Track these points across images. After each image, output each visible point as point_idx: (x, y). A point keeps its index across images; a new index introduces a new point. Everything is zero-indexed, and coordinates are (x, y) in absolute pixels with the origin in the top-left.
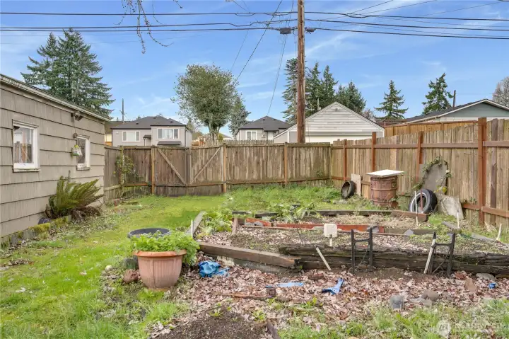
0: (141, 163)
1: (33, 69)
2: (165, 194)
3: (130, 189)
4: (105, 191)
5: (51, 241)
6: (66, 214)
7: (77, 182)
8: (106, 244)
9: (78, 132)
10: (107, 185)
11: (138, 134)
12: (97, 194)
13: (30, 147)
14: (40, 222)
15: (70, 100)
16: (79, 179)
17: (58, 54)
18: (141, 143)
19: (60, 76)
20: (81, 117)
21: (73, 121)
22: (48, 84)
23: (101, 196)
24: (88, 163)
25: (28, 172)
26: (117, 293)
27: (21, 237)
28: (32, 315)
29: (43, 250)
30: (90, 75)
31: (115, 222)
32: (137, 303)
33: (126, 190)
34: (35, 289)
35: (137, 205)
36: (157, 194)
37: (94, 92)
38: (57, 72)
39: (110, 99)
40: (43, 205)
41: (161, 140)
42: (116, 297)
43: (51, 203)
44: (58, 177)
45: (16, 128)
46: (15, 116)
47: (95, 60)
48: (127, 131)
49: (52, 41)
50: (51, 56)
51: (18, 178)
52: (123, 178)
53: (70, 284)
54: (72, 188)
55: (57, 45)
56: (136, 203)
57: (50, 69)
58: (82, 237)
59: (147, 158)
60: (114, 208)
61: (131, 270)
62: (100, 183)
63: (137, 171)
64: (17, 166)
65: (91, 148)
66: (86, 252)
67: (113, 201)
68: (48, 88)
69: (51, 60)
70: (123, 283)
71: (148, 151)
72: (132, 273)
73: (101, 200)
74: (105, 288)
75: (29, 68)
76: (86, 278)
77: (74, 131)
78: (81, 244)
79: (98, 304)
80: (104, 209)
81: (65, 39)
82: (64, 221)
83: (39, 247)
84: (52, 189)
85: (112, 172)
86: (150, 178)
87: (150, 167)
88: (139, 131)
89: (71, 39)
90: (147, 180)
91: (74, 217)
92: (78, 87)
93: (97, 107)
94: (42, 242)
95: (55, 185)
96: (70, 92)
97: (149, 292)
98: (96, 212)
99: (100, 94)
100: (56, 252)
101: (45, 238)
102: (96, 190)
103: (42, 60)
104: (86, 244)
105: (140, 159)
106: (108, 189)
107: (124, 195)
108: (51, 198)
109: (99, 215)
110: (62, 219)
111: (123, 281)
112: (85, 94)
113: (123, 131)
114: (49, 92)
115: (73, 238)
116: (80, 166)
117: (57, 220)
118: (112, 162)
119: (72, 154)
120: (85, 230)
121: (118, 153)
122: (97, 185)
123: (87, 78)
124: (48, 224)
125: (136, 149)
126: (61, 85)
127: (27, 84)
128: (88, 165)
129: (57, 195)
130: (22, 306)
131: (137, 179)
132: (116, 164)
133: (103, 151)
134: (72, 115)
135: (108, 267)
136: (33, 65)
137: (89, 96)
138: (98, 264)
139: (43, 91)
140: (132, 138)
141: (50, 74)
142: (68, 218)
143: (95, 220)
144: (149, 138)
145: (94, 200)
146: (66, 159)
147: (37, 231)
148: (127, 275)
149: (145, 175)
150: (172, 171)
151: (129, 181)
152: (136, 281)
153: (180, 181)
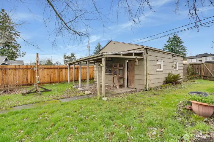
0: (197, 69)
1: (165, 46)
2: (206, 79)
3: (192, 77)
4: (183, 77)
5: (165, 90)
6: (170, 83)
7: (174, 74)
8: (182, 94)
9: (174, 60)
10: (184, 75)
11: (196, 60)
12: (180, 78)
13: (161, 65)
14: (163, 84)
15: (174, 52)
16: (175, 73)
17: (171, 41)
18: (198, 62)
19: (172, 47)
20: (175, 56)
21: (173, 57)
22: (168, 49)
23: (181, 78)
24: (177, 69)
25: (160, 71)
26: (183, 112)
27: (157, 87)
28: (155, 111)
29: (162, 92)
30: (180, 45)
31: (186, 87)
32: (191, 119)
33: (191, 77)
34: (158, 103)
35: (195, 82)
36: (204, 79)
37: (181, 49)
38: (171, 46)
39: (186, 50)
40: (164, 80)
41: (206, 61)
42: (182, 114)
43: (166, 79)
44: (168, 73)
45: (157, 60)
46: (157, 58)
47: (182, 41)
48: (192, 59)
49: (170, 38)
50: (169, 42)
51: (157, 73)
52: (190, 73)
53: (167, 104)
54: (172, 76)
55: (171, 39)
56: (194, 81)
57: (169, 46)
58: (174, 90)
59: (200, 67)
60: (186, 82)
61: (189, 105)
62: (181, 74)
63: (195, 71)
64: (157, 70)
65: (179, 65)
66: (174, 95)
67: (186, 80)
68: (168, 50)
69: (169, 43)
70: (185, 109)
71: (200, 65)
72: (189, 107)
73: (182, 79)
74: (179, 109)
75: (164, 46)
76: (172, 104)
77: (173, 60)
78: (173, 92)
79: (175, 114)
80: (182, 82)
81: (173, 37)
82: (170, 85)
83: (162, 91)
84: (166, 76)
85: (186, 71)
86: (201, 74)
87: (201, 70)
88: (197, 59)
89: (175, 37)
90: (199, 74)
91: (172, 84)
92: (176, 49)
93: (183, 53)
94: (163, 90)
95: (167, 75)
96: (174, 50)
97: (197, 116)
98: (180, 83)
99: (183, 49)
100: (166, 93)
101: (164, 89)
102: (180, 77)
103: (167, 44)
104: (175, 92)
105: (196, 67)
106: (184, 76)
107: (190, 78)
108: (166, 78)
109: (180, 84)
110: (169, 84)
111: (186, 108)
112: (178, 50)
113: (191, 59)
114: (168, 51)
115: (171, 90)
116: (175, 70)
117: (167, 84)
118: (186, 68)
119: (172, 66)
120: (175, 88)
121: (188, 66)
122: (180, 75)
123: (179, 46)
124: (165, 85)
125: (195, 64)
126: (172, 49)
127: (163, 50)
128: (177, 70)
129: (168, 78)
130: (154, 107)
131: (195, 74)
132: (187, 69)
133: (183, 65)
134: (172, 56)
135: (181, 102)
136: (165, 45)
137: (180, 50)
138: (177, 100)
139: (167, 51)
140: (194, 61)
141: (169, 47)
142: (171, 84)
143: (179, 86)
144: (201, 61)
145: (179, 80)
146: (171, 68)
147: (162, 86)
148: (188, 107)
149: (199, 73)
150: (209, 72)
151: (192, 74)
152: (191, 110)
153: (212, 75)
